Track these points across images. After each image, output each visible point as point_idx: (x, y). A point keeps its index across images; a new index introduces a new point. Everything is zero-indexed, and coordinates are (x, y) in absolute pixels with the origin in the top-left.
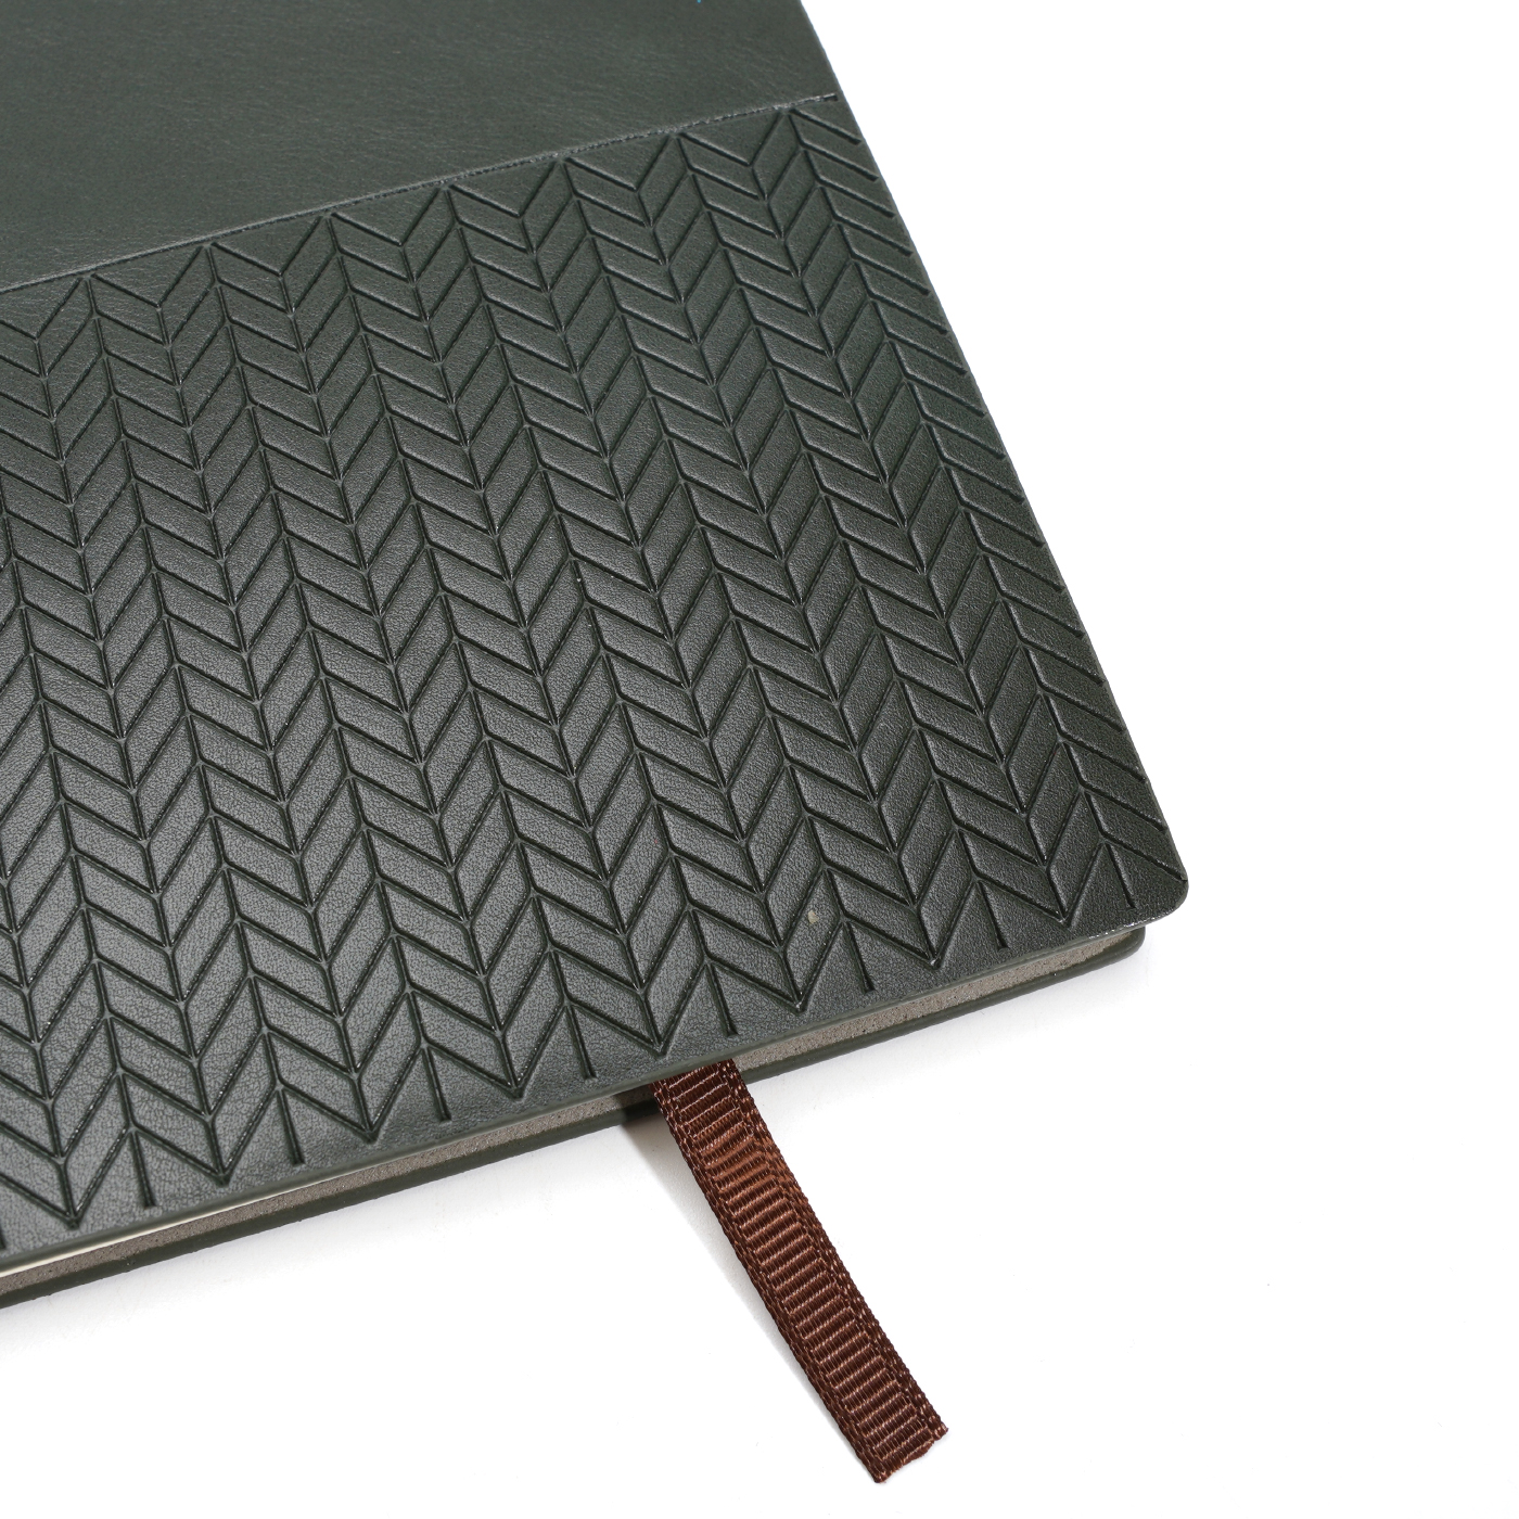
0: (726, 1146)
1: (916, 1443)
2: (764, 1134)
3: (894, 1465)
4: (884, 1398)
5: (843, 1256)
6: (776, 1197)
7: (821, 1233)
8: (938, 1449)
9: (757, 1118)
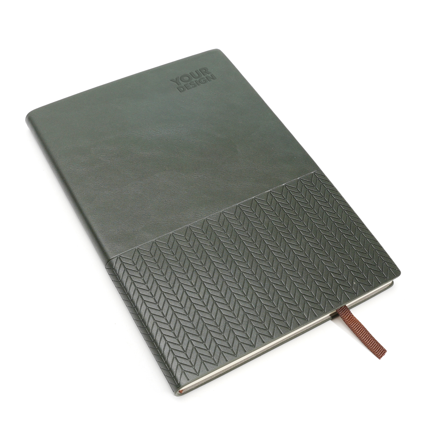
0: (348, 318)
1: (383, 353)
2: (353, 316)
3: (381, 357)
4: (378, 348)
5: (364, 326)
6: (359, 326)
7: (364, 327)
8: (386, 354)
9: (351, 314)
